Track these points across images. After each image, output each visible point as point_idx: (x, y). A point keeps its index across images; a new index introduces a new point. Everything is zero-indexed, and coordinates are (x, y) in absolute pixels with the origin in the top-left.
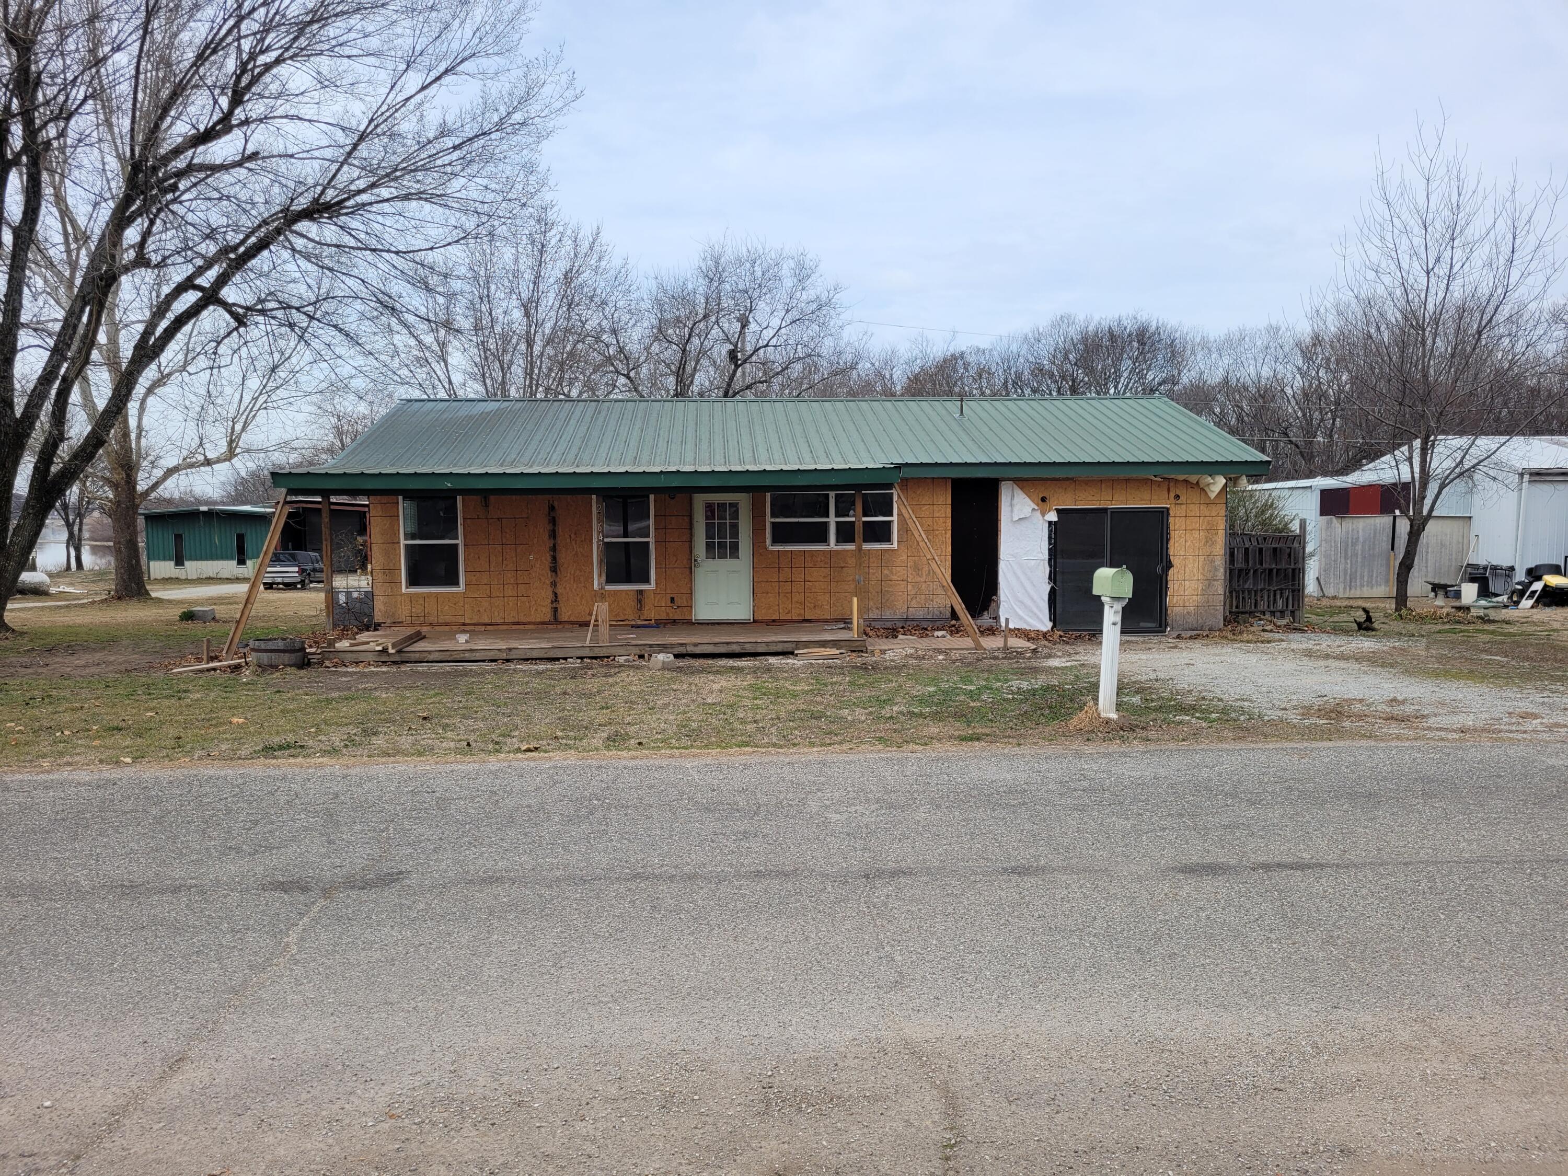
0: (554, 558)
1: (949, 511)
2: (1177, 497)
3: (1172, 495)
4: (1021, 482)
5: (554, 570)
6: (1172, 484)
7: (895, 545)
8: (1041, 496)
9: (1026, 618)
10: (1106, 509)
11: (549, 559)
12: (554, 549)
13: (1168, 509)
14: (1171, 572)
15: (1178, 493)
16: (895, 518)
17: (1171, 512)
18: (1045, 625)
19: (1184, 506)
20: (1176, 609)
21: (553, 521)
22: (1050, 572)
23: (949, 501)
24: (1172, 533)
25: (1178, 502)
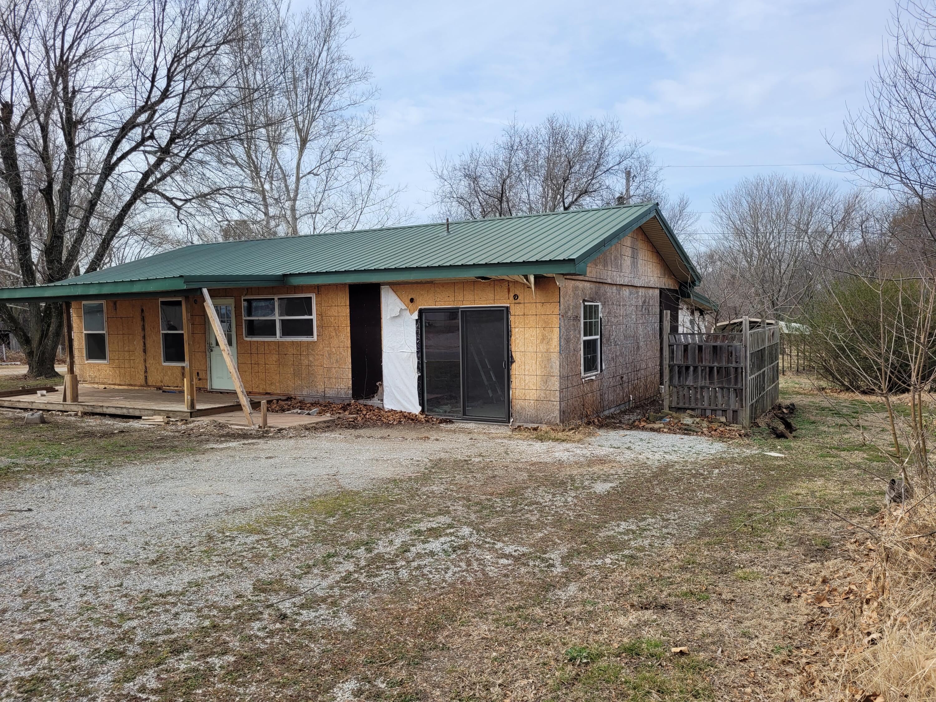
0: (145, 344)
1: (348, 311)
2: (516, 297)
3: (512, 295)
4: (395, 286)
5: (145, 351)
6: (511, 285)
7: (315, 338)
8: (410, 298)
9: (402, 401)
10: (458, 308)
11: (142, 344)
12: (144, 337)
13: (507, 308)
14: (514, 365)
15: (517, 293)
16: (314, 317)
17: (512, 311)
18: (415, 409)
19: (522, 305)
20: (521, 402)
21: (143, 319)
22: (418, 363)
23: (348, 303)
24: (513, 330)
25: (516, 301)
